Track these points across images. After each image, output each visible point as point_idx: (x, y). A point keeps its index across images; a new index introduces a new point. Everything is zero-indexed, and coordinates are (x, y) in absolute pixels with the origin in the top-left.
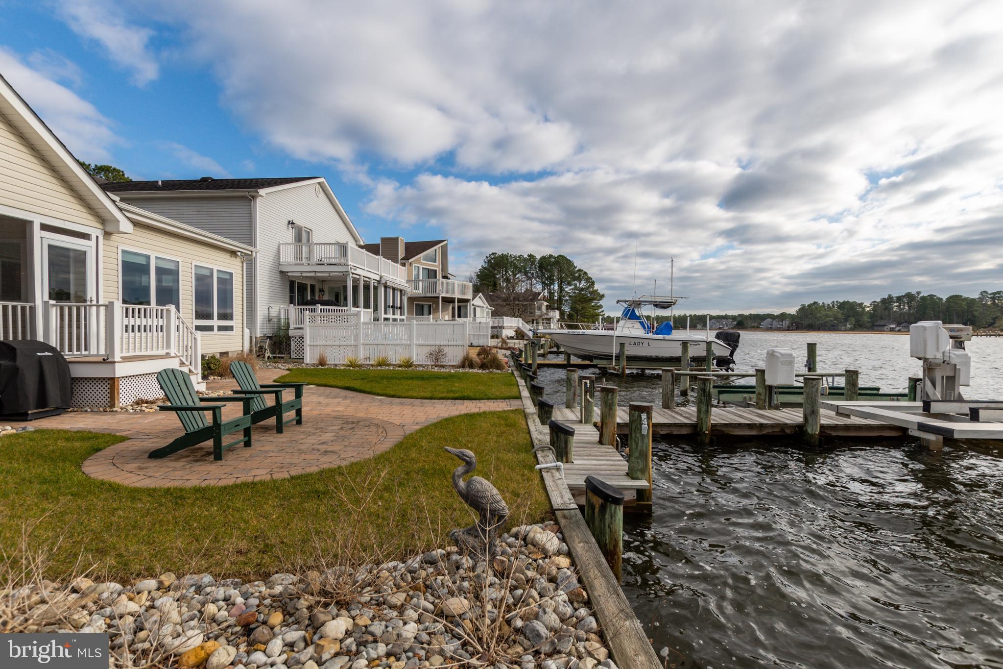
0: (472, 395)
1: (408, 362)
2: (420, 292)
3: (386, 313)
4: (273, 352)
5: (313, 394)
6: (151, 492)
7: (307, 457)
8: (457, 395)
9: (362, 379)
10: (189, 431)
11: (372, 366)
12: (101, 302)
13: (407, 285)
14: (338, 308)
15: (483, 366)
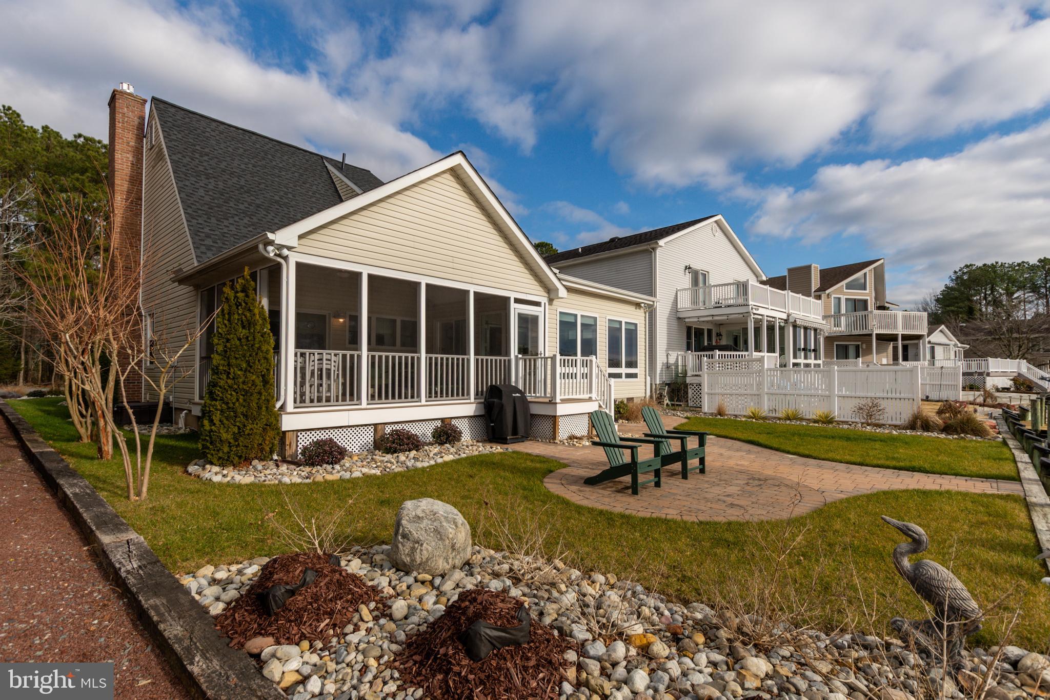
0: (927, 466)
1: (827, 417)
2: (843, 328)
3: (795, 357)
4: (671, 399)
5: (714, 445)
6: (591, 510)
7: (713, 506)
8: (902, 464)
9: (768, 433)
10: (614, 464)
11: (779, 419)
12: (547, 356)
13: (824, 322)
14: (738, 353)
15: (947, 429)
